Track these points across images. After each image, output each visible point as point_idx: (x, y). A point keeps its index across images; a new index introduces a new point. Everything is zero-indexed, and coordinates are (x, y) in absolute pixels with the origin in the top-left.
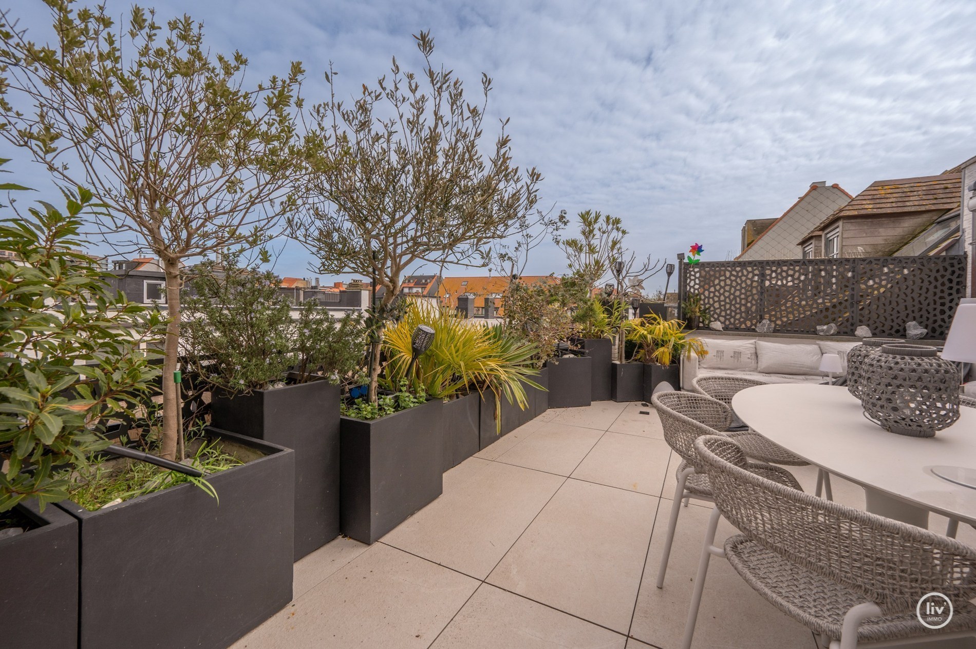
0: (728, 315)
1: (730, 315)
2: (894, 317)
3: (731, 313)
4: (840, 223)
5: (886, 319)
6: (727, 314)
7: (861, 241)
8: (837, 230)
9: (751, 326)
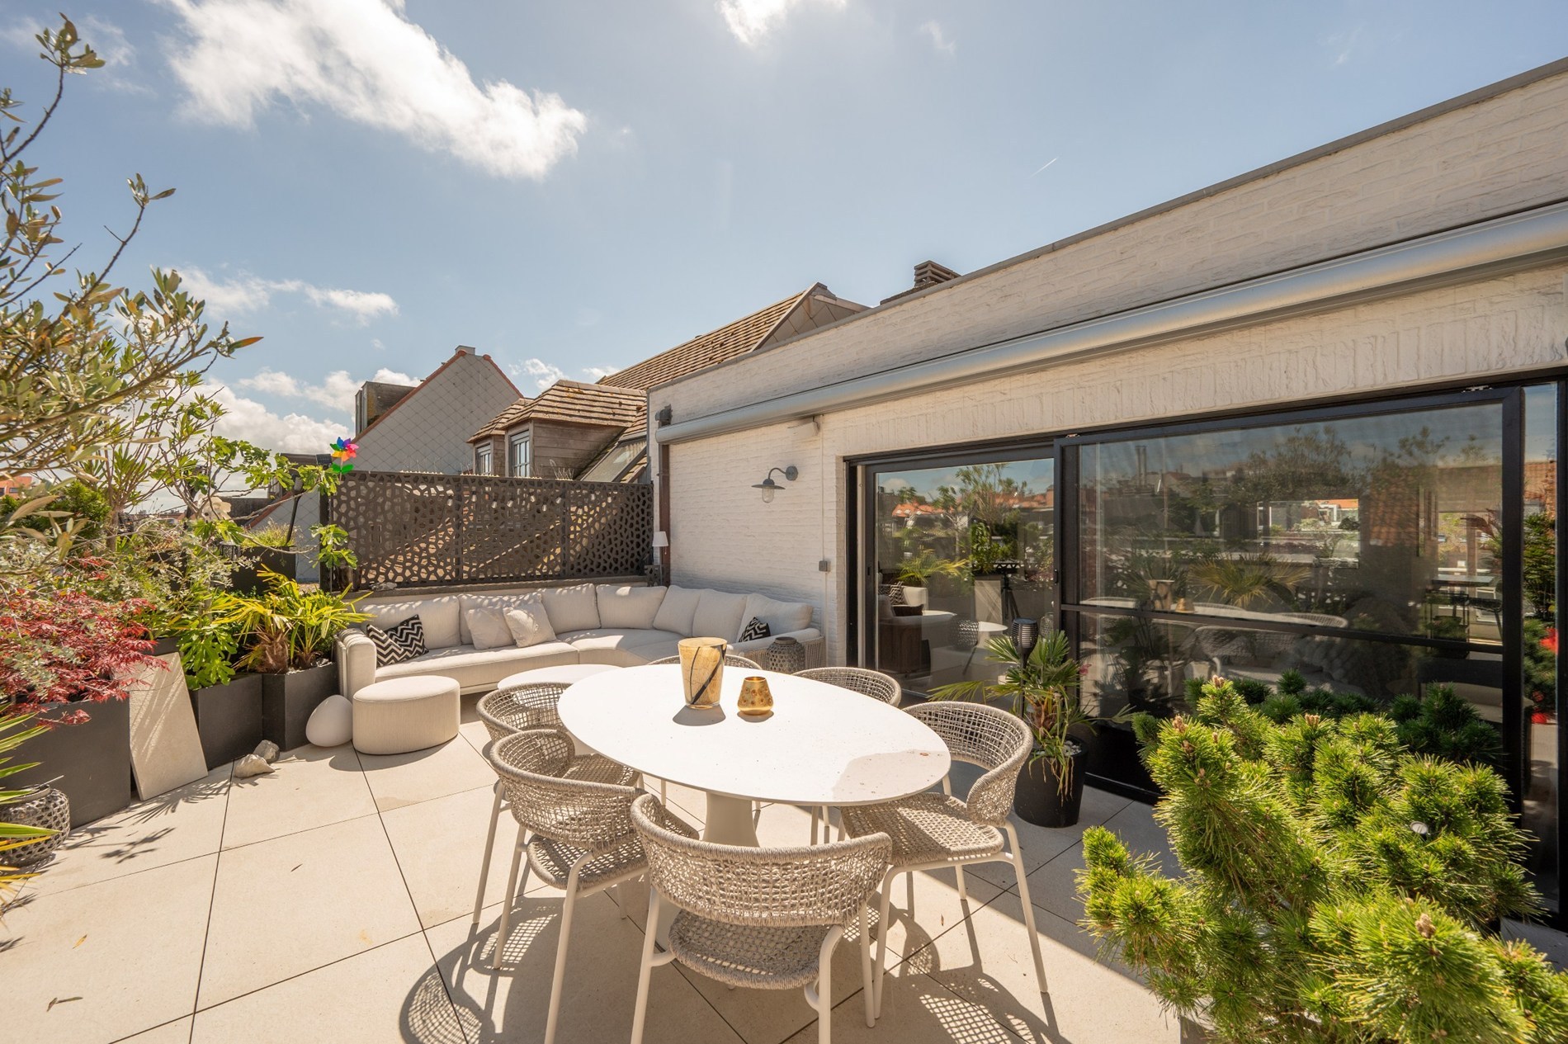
0: (409, 561)
1: (411, 560)
2: (601, 553)
3: (413, 557)
4: (530, 426)
5: (594, 556)
6: (406, 560)
7: (552, 453)
8: (526, 434)
9: (445, 576)
